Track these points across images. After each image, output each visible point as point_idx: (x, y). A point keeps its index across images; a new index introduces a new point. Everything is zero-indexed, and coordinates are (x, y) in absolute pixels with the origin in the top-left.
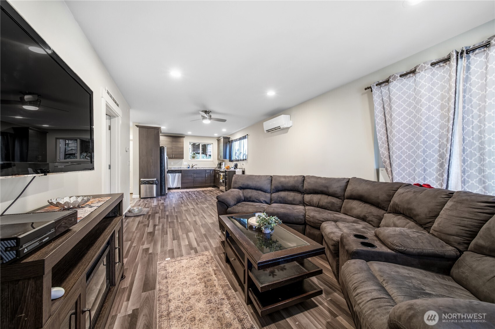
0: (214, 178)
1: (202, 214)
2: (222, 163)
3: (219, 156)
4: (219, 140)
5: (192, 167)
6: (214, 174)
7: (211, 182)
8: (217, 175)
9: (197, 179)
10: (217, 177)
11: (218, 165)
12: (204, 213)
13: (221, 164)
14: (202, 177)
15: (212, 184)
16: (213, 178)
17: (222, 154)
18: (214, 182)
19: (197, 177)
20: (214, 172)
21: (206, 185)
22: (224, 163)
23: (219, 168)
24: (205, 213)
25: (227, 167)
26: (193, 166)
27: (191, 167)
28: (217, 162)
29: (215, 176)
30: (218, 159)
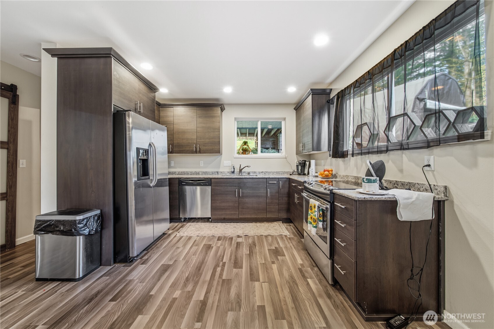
0: (289, 200)
2: (307, 163)
3: (301, 145)
4: (298, 107)
5: (241, 171)
6: (286, 190)
7: (279, 210)
8: (296, 196)
9: (247, 200)
10: (296, 201)
11: (297, 166)
13: (305, 163)
14: (259, 197)
15: (284, 215)
16: (286, 199)
17: (308, 140)
18: (288, 210)
19: (247, 197)
20: (287, 185)
21: (269, 216)
22: (313, 162)
23: (299, 174)
25: (326, 173)
26: (242, 168)
27: (237, 170)
28: (295, 160)
29: (290, 195)
30: (298, 153)
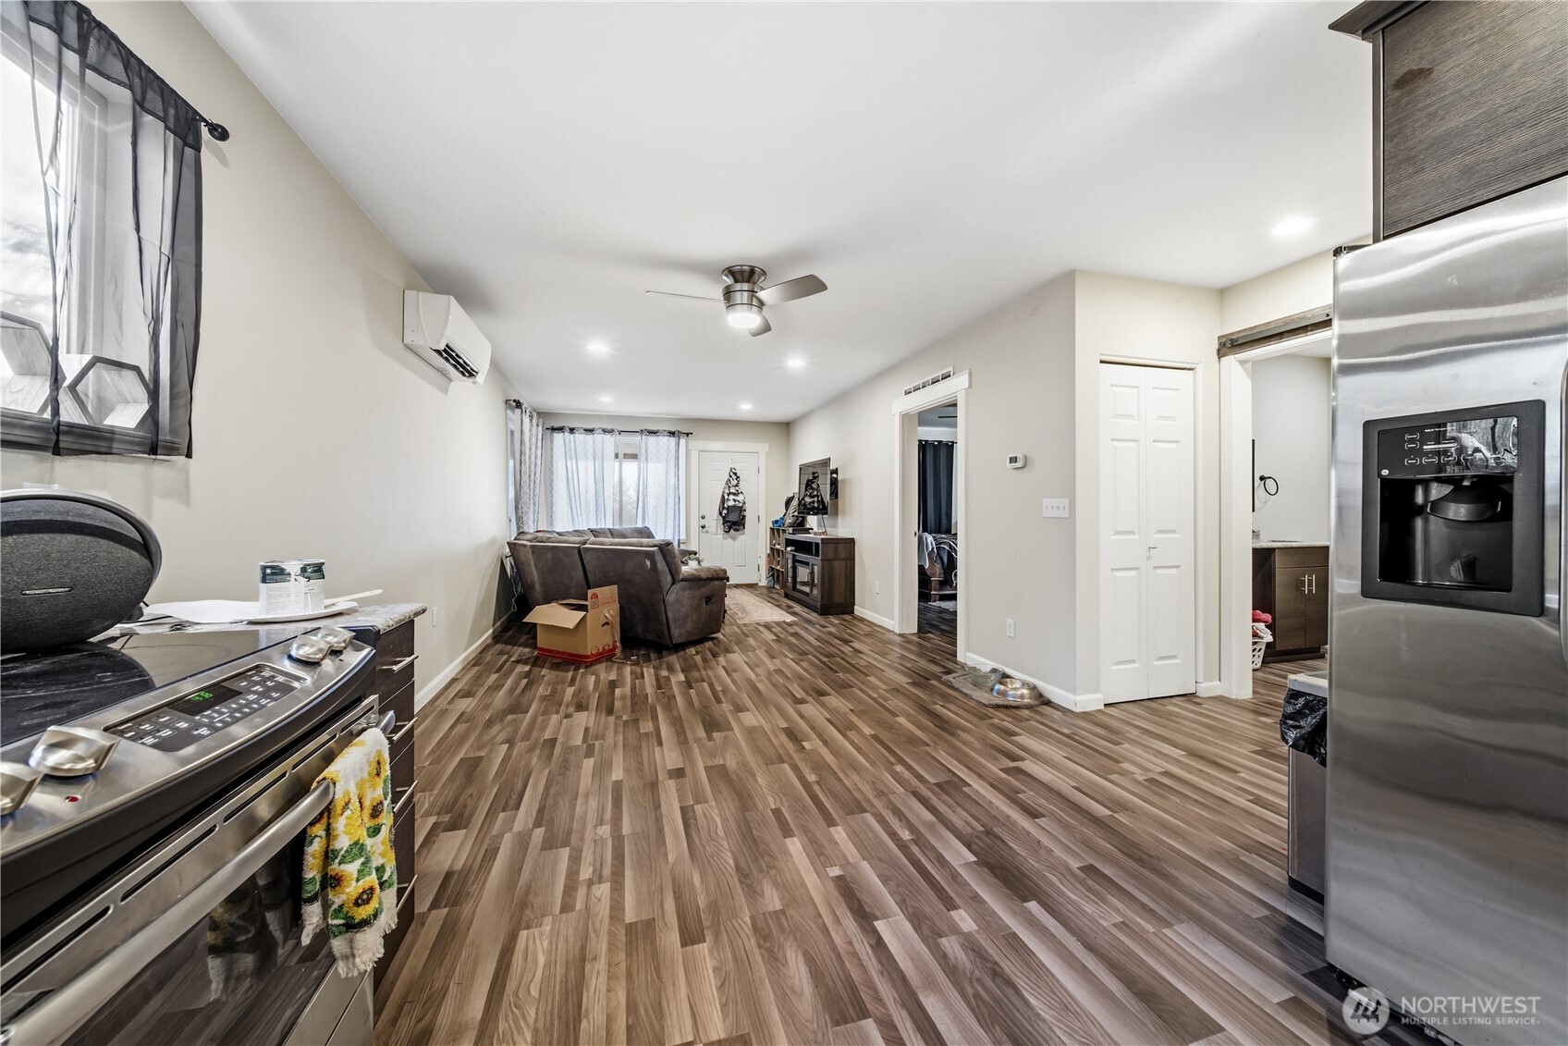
1: (757, 675)
12: (750, 679)
24: (749, 681)
